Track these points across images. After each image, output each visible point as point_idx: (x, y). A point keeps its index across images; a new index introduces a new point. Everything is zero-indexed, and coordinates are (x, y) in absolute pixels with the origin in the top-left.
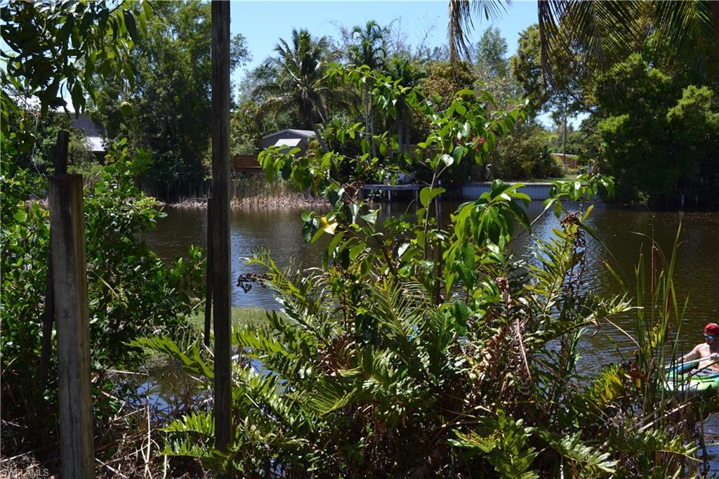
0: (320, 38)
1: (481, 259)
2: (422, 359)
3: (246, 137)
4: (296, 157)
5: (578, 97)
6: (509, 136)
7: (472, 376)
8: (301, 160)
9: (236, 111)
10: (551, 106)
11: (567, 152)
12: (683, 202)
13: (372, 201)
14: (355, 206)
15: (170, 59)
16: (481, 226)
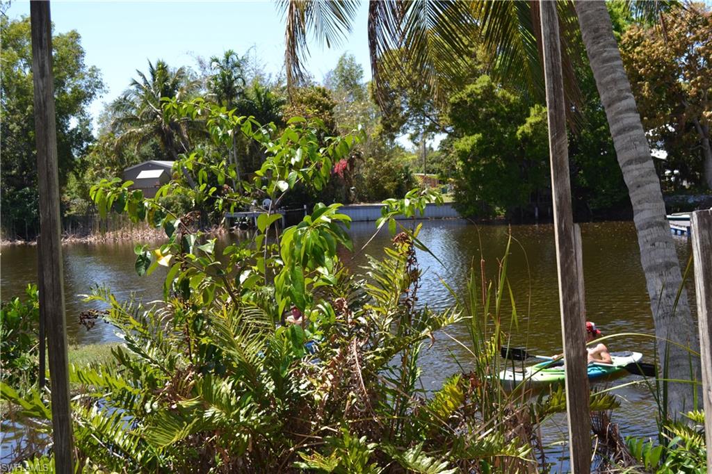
0: (178, 69)
1: (314, 282)
2: (267, 385)
3: (107, 170)
4: (129, 190)
5: (434, 119)
6: (371, 159)
7: (317, 397)
8: (134, 193)
9: (96, 144)
10: (408, 129)
11: (428, 172)
12: (537, 214)
13: (239, 229)
14: (192, 236)
15: (22, 93)
16: (303, 248)
